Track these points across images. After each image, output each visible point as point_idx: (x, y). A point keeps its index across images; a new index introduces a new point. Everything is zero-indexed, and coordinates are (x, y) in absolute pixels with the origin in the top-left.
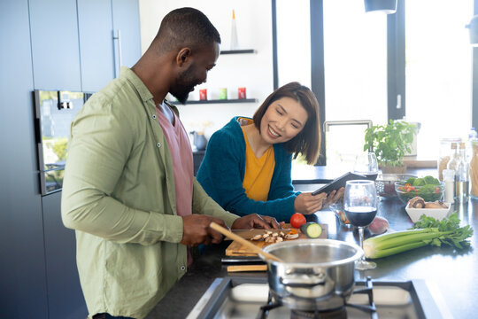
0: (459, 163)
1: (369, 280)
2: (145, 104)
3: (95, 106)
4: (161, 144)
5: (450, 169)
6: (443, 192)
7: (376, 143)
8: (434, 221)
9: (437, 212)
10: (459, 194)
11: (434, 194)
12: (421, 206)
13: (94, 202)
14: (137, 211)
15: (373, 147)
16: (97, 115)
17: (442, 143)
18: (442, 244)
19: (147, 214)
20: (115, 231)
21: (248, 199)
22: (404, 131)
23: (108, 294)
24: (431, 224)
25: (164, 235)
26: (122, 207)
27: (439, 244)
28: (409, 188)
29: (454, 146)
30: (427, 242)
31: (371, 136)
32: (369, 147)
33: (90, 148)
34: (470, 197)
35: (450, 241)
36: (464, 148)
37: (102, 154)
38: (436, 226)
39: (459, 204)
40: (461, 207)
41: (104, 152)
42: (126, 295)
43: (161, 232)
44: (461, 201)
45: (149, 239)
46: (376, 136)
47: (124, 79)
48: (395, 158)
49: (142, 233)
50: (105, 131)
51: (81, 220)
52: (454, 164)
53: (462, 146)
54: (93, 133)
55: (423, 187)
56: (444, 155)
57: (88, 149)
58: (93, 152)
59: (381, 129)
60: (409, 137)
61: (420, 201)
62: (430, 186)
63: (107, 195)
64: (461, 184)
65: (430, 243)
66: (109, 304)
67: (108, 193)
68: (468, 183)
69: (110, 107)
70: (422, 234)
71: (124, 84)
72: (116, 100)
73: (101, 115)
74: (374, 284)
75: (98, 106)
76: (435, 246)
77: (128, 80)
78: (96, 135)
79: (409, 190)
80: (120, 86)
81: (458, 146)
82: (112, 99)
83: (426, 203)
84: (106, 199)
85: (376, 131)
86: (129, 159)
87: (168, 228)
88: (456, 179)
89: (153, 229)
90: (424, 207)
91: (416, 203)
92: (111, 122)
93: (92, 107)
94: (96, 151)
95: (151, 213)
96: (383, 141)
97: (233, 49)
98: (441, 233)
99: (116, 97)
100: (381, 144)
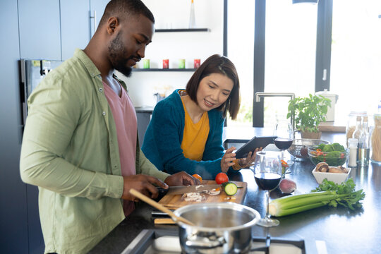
0: (362, 133)
1: (268, 238)
2: (93, 79)
3: (49, 81)
4: (106, 112)
5: (355, 138)
6: (347, 157)
7: (297, 112)
8: (333, 184)
9: (338, 176)
10: (361, 159)
11: (339, 159)
12: (326, 170)
13: (48, 162)
14: (84, 171)
15: (294, 115)
16: (50, 89)
17: (350, 115)
18: (338, 205)
19: (93, 173)
20: (64, 186)
21: (184, 158)
22: (320, 104)
23: (56, 237)
24: (330, 187)
25: (107, 190)
26: (72, 167)
27: (335, 204)
28: (319, 153)
29: (359, 119)
30: (325, 203)
31: (293, 107)
32: (291, 115)
33: (43, 117)
34: (370, 161)
35: (345, 202)
36: (367, 121)
37: (54, 122)
38: (335, 190)
39: (360, 167)
40: (362, 169)
41: (56, 120)
42: (71, 239)
43: (104, 189)
44: (363, 165)
45: (94, 194)
46: (297, 106)
47: (76, 59)
48: (312, 125)
49: (88, 188)
50: (56, 102)
51: (36, 176)
52: (358, 133)
53: (366, 119)
54: (46, 104)
55: (331, 153)
56: (351, 125)
57: (42, 118)
58: (47, 121)
59: (301, 101)
60: (324, 109)
61: (324, 166)
62: (336, 152)
63: (58, 157)
64: (363, 150)
65: (328, 204)
66: (58, 246)
67: (60, 154)
68: (369, 150)
69: (60, 82)
70: (323, 196)
71: (75, 63)
72: (67, 77)
73: (52, 89)
74: (272, 242)
75: (51, 82)
76: (332, 207)
77: (79, 59)
78: (49, 106)
79: (319, 154)
80: (71, 64)
81: (362, 118)
82: (63, 76)
83: (330, 167)
84: (57, 160)
85: (297, 102)
86: (78, 126)
87: (111, 185)
88: (359, 146)
89: (98, 186)
90: (328, 171)
91: (321, 168)
92: (61, 94)
93: (46, 83)
94: (49, 120)
95: (97, 173)
96: (303, 111)
97: (191, 27)
98: (338, 196)
99: (67, 74)
100: (301, 113)
